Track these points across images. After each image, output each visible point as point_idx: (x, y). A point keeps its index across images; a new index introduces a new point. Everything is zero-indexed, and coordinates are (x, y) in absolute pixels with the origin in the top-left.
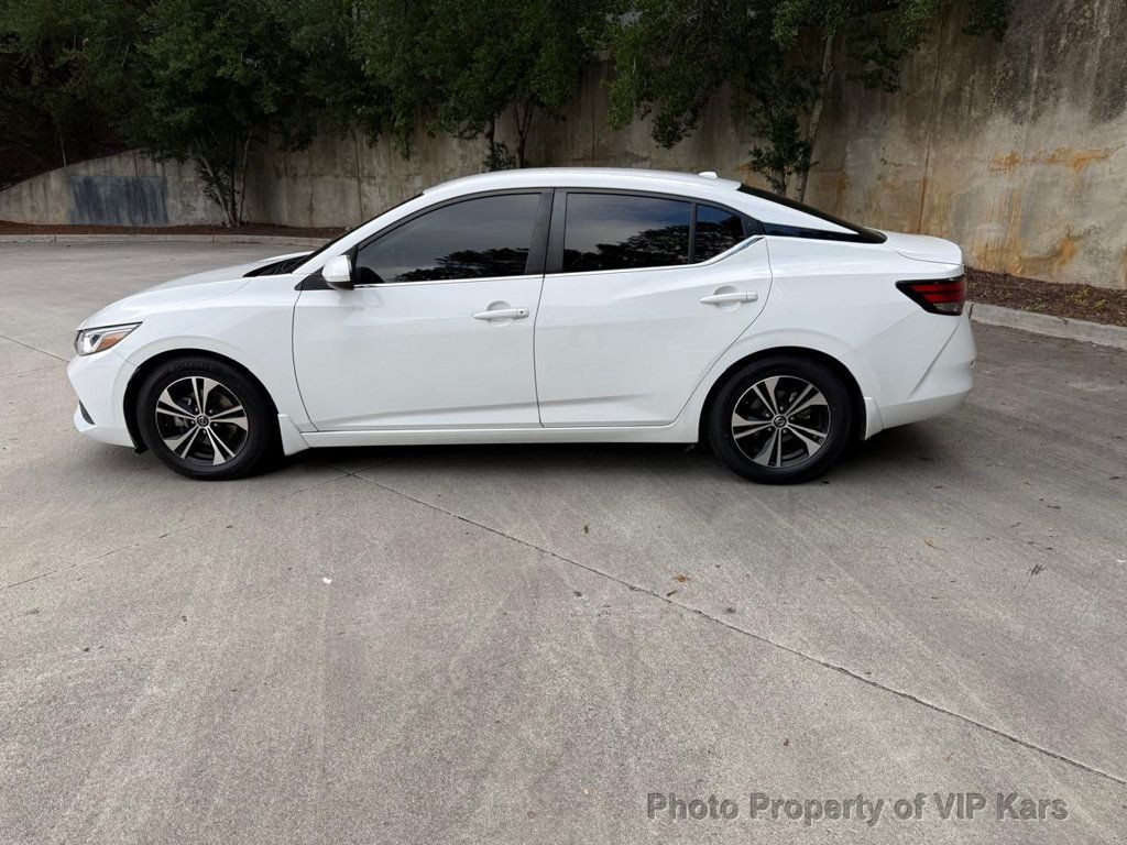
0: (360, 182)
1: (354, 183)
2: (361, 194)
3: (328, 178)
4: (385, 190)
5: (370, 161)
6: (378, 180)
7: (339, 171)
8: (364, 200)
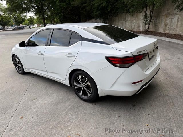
0: (125, 22)
1: (124, 22)
2: (125, 24)
3: (121, 21)
4: (129, 23)
5: (127, 18)
6: (128, 21)
7: (122, 20)
8: (126, 25)
